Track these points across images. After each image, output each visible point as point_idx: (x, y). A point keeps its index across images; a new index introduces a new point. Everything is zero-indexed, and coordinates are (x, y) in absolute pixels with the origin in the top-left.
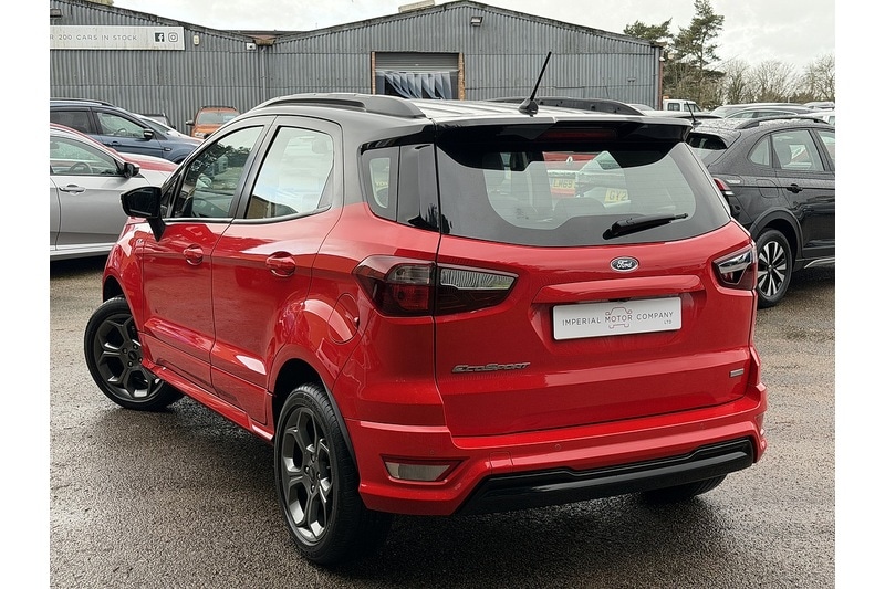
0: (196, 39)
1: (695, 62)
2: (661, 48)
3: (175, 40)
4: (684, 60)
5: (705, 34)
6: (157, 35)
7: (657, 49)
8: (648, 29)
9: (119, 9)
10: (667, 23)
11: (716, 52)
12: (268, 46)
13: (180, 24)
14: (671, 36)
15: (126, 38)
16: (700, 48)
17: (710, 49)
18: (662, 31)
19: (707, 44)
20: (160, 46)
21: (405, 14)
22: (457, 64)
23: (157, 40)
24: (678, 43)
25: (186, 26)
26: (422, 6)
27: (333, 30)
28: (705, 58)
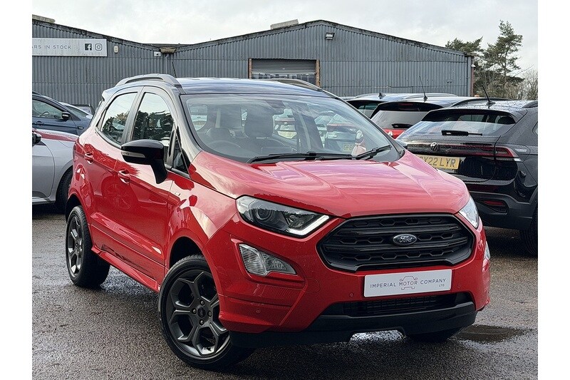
0: (116, 49)
1: (500, 70)
2: (473, 58)
3: (100, 49)
4: (491, 69)
5: (508, 49)
6: (86, 45)
7: (470, 58)
8: (464, 45)
9: (58, 25)
10: (479, 41)
11: (516, 63)
12: (170, 54)
13: (104, 37)
14: (482, 50)
15: (62, 47)
16: (504, 60)
17: (512, 61)
18: (475, 46)
19: (509, 56)
20: (89, 53)
21: (276, 30)
22: (314, 68)
23: (87, 49)
24: (487, 56)
25: (109, 39)
26: (289, 25)
27: (219, 42)
28: (508, 67)
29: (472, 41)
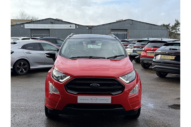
0: (77, 27)
1: (175, 32)
2: (169, 28)
3: (73, 27)
4: (173, 31)
5: (177, 26)
6: (70, 26)
7: (168, 29)
8: (166, 25)
9: (63, 21)
10: (169, 24)
11: (179, 30)
12: (91, 28)
13: (75, 24)
14: (170, 26)
15: (64, 27)
16: (176, 29)
17: (178, 29)
18: (169, 25)
19: (178, 28)
20: (71, 28)
21: (117, 22)
22: (127, 32)
23: (70, 27)
24: (172, 28)
25: (76, 24)
26: (121, 20)
27: (103, 25)
28: (177, 31)
29: (168, 24)
